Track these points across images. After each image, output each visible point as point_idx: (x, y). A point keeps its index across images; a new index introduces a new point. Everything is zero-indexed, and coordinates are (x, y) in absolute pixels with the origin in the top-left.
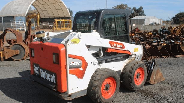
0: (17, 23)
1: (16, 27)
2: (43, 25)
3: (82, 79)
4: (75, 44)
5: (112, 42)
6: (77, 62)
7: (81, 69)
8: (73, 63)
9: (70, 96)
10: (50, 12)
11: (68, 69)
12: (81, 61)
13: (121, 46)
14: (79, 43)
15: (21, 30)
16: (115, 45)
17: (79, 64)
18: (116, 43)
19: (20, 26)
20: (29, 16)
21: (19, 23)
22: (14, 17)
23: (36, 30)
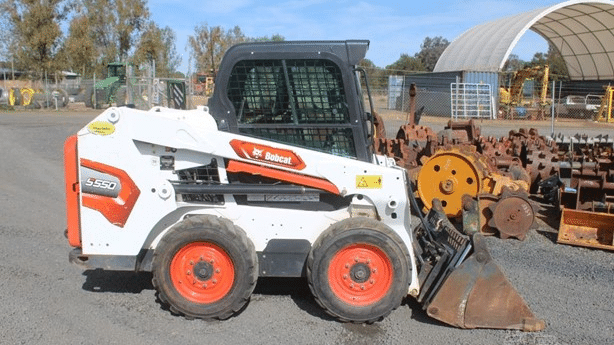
0: (470, 92)
1: (465, 105)
2: (568, 103)
3: (122, 226)
4: (99, 136)
5: (244, 143)
6: (106, 182)
7: (119, 201)
8: (93, 180)
9: (85, 258)
10: (600, 60)
11: (81, 195)
12: (117, 179)
13: (288, 160)
14: (112, 135)
15: (478, 115)
16: (257, 152)
17: (112, 186)
18: (260, 147)
19: (476, 102)
20: (519, 72)
21: (475, 92)
22: (461, 74)
23: (529, 118)
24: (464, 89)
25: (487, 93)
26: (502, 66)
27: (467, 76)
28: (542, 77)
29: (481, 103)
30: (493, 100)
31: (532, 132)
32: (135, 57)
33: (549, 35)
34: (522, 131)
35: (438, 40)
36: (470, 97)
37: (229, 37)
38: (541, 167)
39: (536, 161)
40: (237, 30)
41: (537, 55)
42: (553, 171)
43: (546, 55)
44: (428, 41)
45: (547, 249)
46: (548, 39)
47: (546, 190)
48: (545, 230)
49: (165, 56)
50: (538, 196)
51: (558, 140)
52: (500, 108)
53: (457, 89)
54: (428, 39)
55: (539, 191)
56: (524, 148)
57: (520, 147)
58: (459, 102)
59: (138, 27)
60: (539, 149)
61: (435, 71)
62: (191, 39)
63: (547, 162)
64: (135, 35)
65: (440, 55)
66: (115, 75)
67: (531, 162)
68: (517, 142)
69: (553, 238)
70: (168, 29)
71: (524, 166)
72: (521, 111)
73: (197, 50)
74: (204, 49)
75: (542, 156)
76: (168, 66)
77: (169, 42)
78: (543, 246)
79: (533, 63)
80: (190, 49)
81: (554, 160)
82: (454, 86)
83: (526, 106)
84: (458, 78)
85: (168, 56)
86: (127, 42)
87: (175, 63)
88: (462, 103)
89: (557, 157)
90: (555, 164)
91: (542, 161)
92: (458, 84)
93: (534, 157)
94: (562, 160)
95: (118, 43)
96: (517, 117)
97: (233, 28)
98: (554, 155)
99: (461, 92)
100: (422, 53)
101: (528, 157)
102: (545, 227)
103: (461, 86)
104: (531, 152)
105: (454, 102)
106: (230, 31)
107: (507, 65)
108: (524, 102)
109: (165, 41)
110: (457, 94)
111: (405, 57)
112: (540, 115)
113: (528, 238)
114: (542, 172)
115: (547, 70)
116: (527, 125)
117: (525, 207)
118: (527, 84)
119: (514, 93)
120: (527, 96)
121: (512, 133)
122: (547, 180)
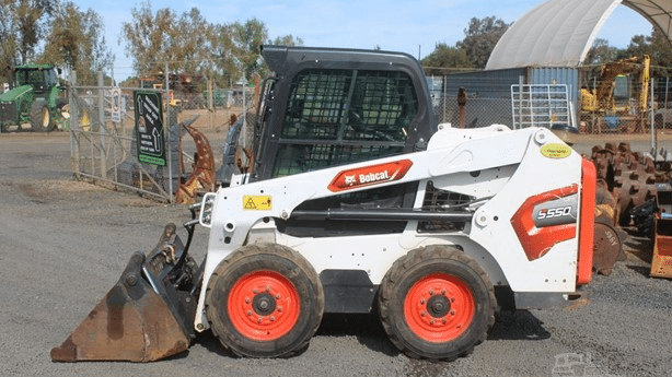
0: (539, 97)
19: (548, 110)
20: (608, 66)
21: (545, 97)
22: (525, 71)
23: (624, 131)
24: (531, 93)
25: (563, 97)
26: (583, 57)
27: (534, 75)
28: (640, 72)
29: (555, 111)
30: (571, 106)
31: (622, 147)
32: (46, 56)
33: (650, 11)
34: (609, 146)
35: (490, 21)
36: (538, 104)
37: (184, 24)
38: (633, 191)
39: (627, 184)
40: (195, 13)
41: (637, 39)
42: (649, 196)
43: (649, 39)
44: (475, 23)
45: (638, 283)
46: (648, 17)
47: (640, 219)
48: (637, 264)
49: (89, 52)
50: (631, 228)
51: (660, 158)
52: (581, 117)
53: (521, 92)
54: (474, 20)
55: (632, 222)
56: (610, 167)
57: (606, 166)
58: (524, 111)
59: (49, 10)
60: (630, 168)
61: (489, 67)
62: (127, 26)
63: (641, 184)
64: (43, 22)
65: (494, 44)
66: (26, 83)
67: (620, 186)
68: (603, 160)
69: (646, 272)
70: (91, 14)
71: (611, 190)
72: (613, 121)
73: (137, 43)
74: (147, 42)
75: (634, 177)
76: (93, 68)
77: (93, 33)
78: (632, 280)
79: (631, 51)
80: (126, 42)
81: (650, 181)
82: (516, 89)
83: (620, 114)
84: (521, 78)
85: (94, 53)
86: (33, 32)
87: (105, 63)
88: (529, 112)
89: (653, 178)
90: (651, 187)
91: (635, 183)
92: (521, 85)
93: (624, 179)
94: (662, 181)
95: (19, 35)
96: (607, 129)
97: (189, 11)
98: (649, 175)
99: (527, 96)
100: (466, 40)
101: (616, 178)
102: (638, 262)
103: (526, 89)
104: (619, 173)
105: (517, 111)
106: (185, 15)
107: (592, 54)
108: (616, 109)
109: (87, 31)
110: (521, 100)
111: (441, 48)
112: (639, 125)
113: (614, 272)
114: (635, 197)
115: (647, 62)
116: (616, 139)
117: (609, 234)
118: (620, 83)
119: (602, 97)
120: (620, 99)
121: (595, 149)
122: (642, 207)
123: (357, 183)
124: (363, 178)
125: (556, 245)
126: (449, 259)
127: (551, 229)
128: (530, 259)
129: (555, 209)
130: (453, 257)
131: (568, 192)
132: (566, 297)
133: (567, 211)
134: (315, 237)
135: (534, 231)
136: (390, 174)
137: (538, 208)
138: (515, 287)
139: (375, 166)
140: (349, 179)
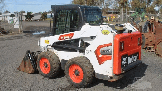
123: (63, 39)
124: (65, 38)
125: (106, 61)
126: (77, 61)
127: (105, 56)
128: (100, 64)
129: (106, 50)
130: (78, 61)
131: (109, 45)
132: (109, 77)
133: (109, 51)
134: (61, 51)
135: (100, 56)
136: (70, 37)
137: (101, 49)
138: (96, 72)
139: (67, 34)
140: (62, 38)
